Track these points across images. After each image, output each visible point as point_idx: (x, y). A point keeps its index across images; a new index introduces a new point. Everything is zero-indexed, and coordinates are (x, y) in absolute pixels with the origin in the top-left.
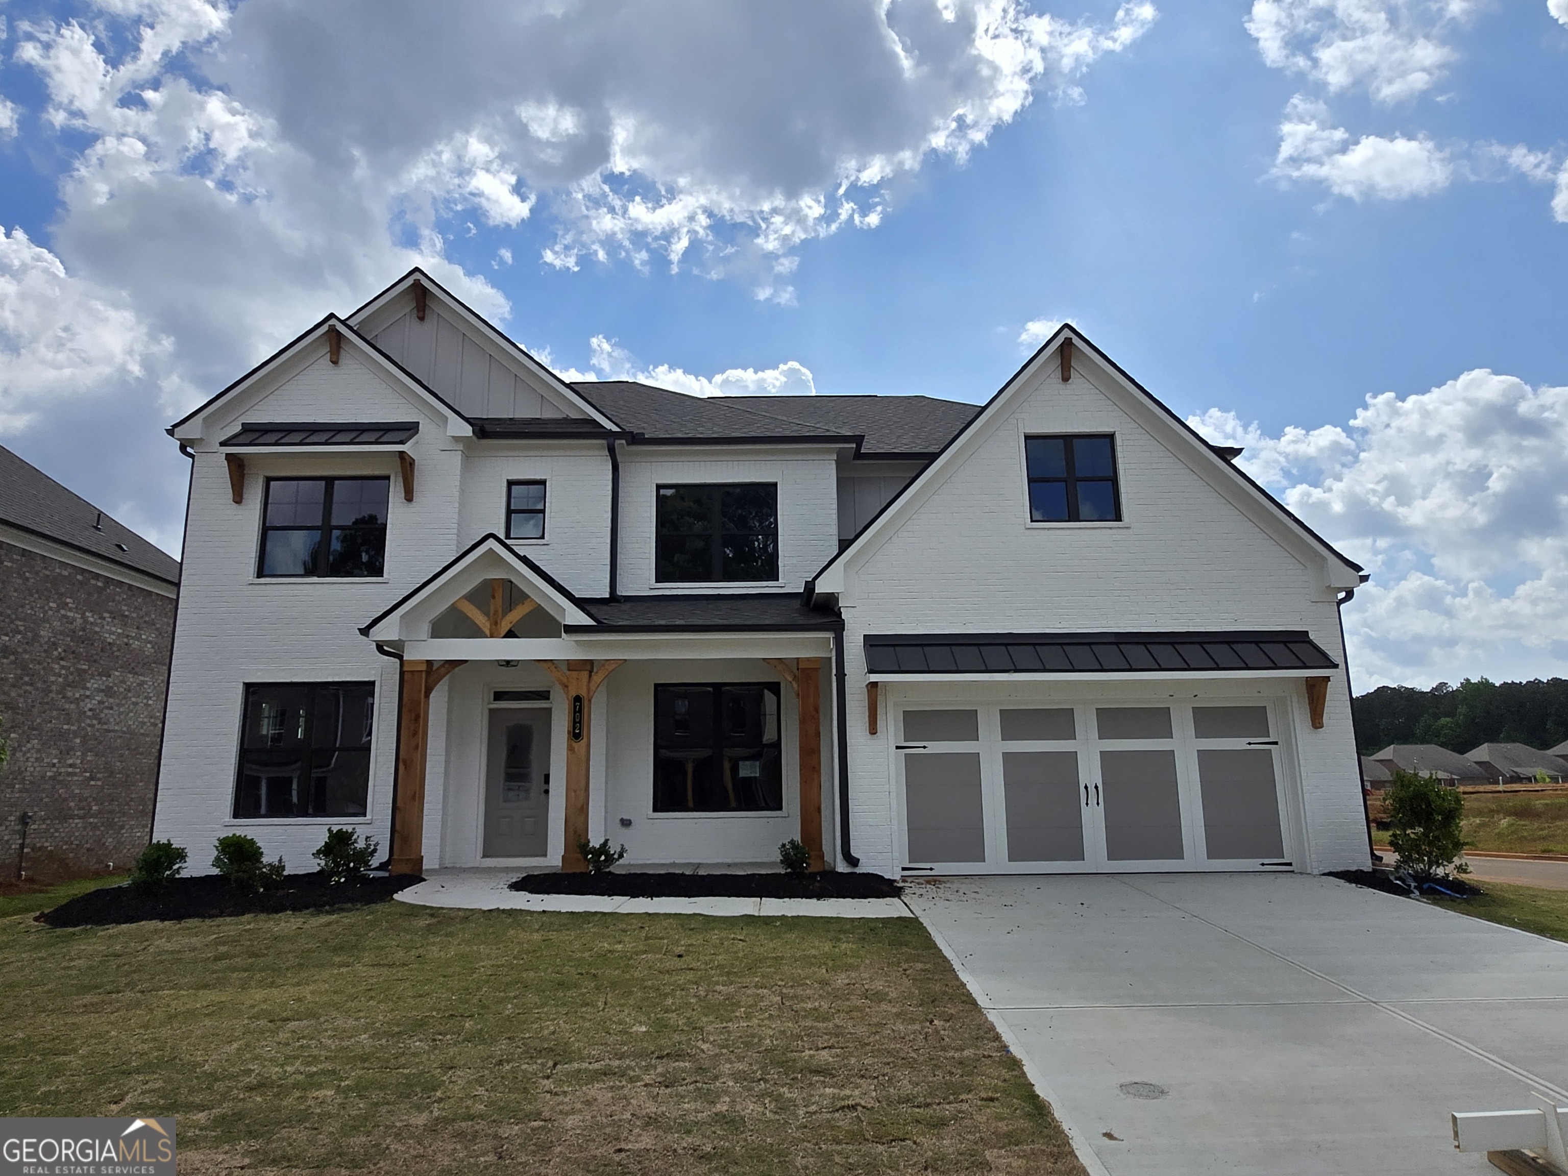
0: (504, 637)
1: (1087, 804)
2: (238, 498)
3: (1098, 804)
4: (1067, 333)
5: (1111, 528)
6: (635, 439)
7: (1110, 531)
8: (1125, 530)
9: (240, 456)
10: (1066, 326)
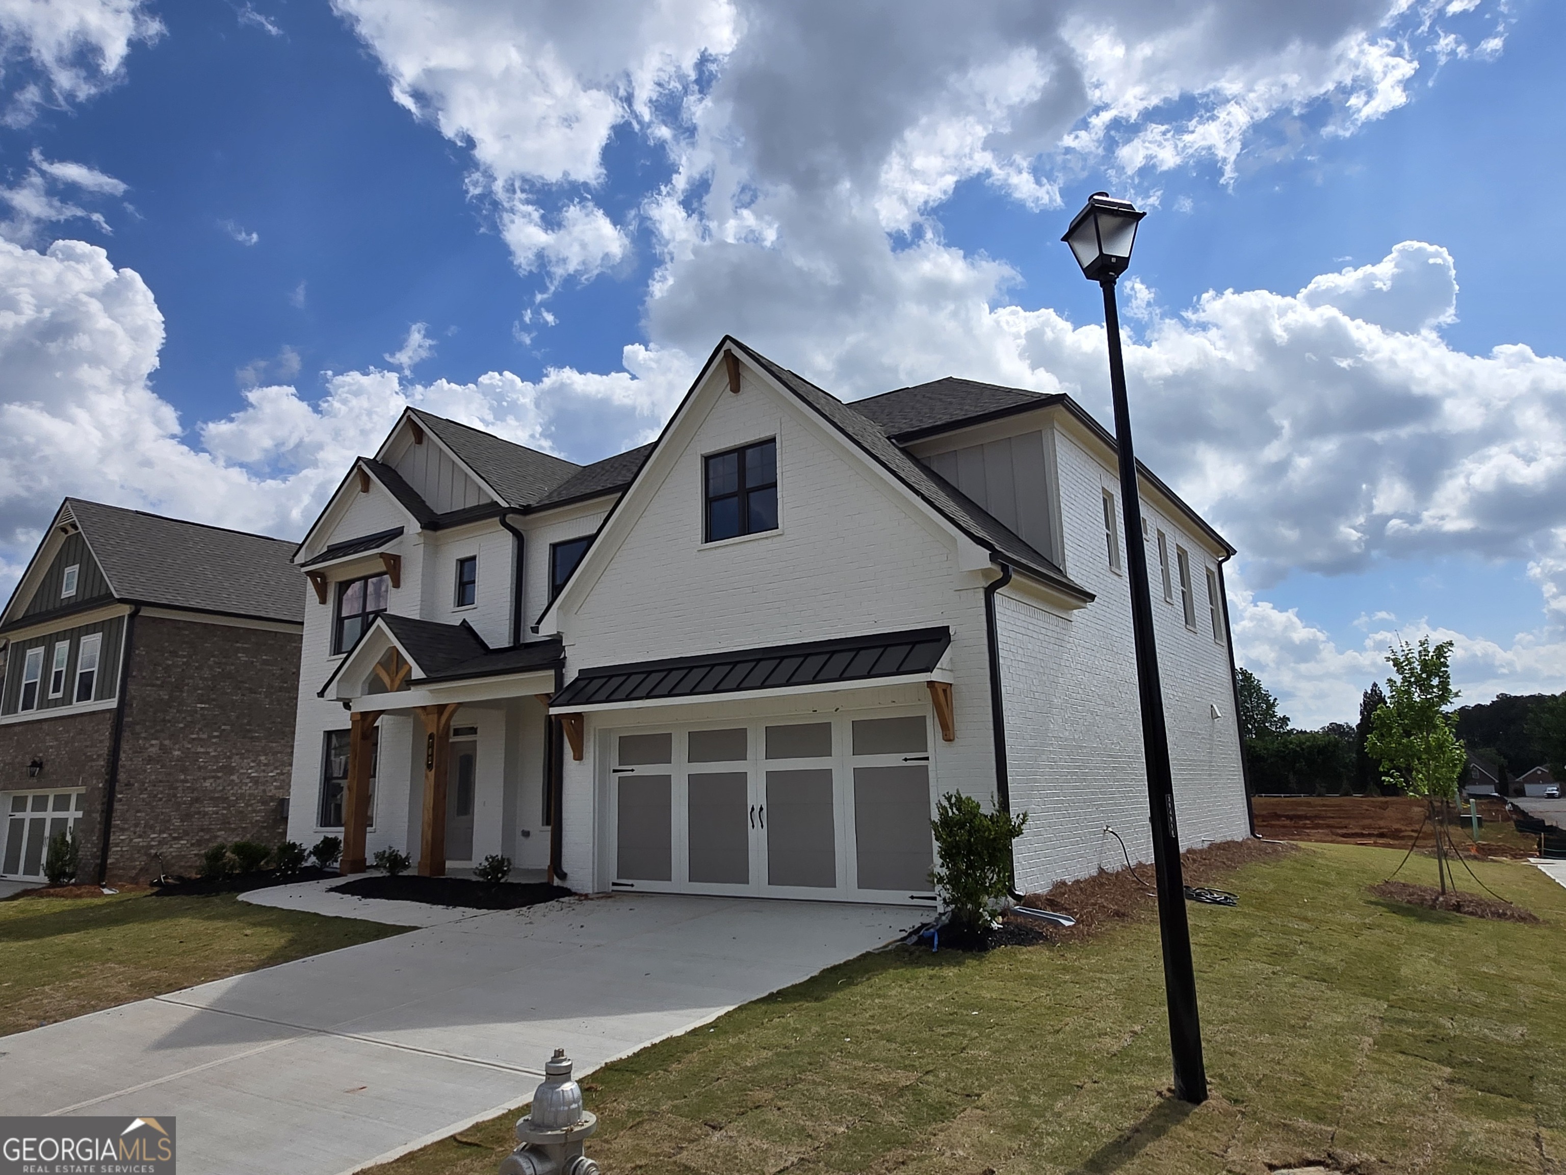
0: (397, 691)
1: (753, 826)
2: (323, 601)
3: (762, 826)
4: (728, 345)
5: (767, 538)
6: (526, 510)
7: (766, 541)
8: (778, 538)
9: (321, 571)
10: (727, 338)
